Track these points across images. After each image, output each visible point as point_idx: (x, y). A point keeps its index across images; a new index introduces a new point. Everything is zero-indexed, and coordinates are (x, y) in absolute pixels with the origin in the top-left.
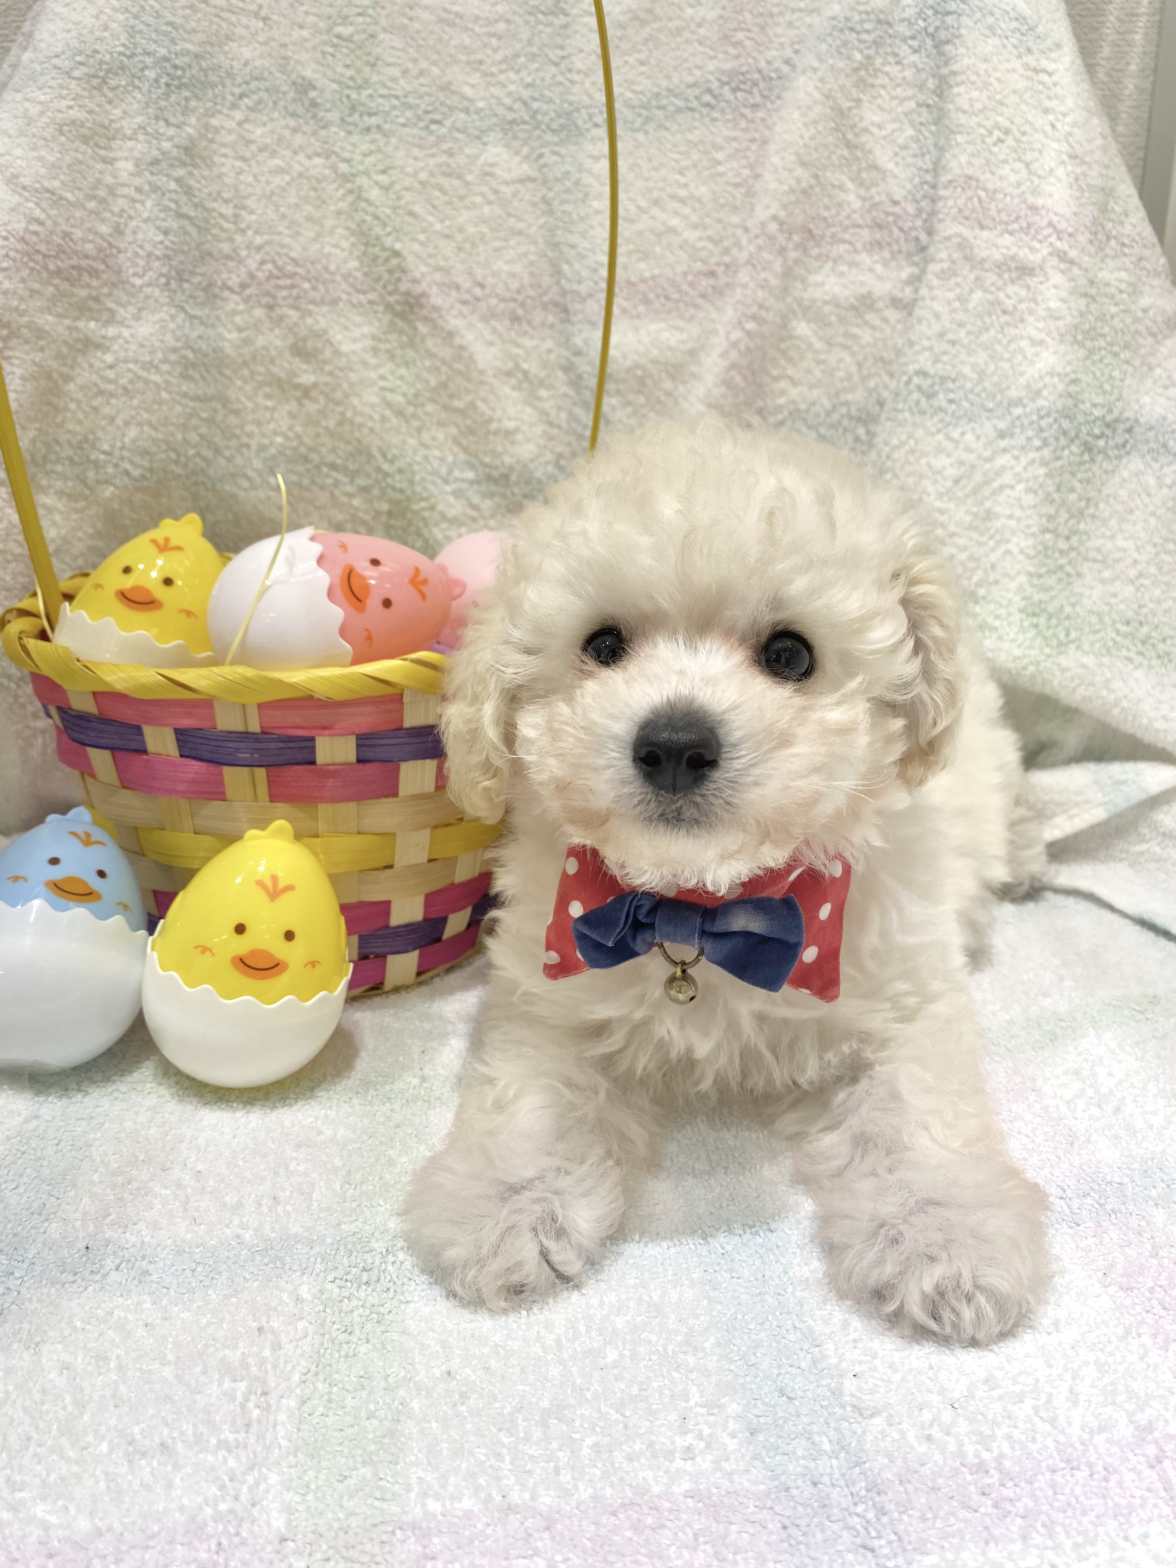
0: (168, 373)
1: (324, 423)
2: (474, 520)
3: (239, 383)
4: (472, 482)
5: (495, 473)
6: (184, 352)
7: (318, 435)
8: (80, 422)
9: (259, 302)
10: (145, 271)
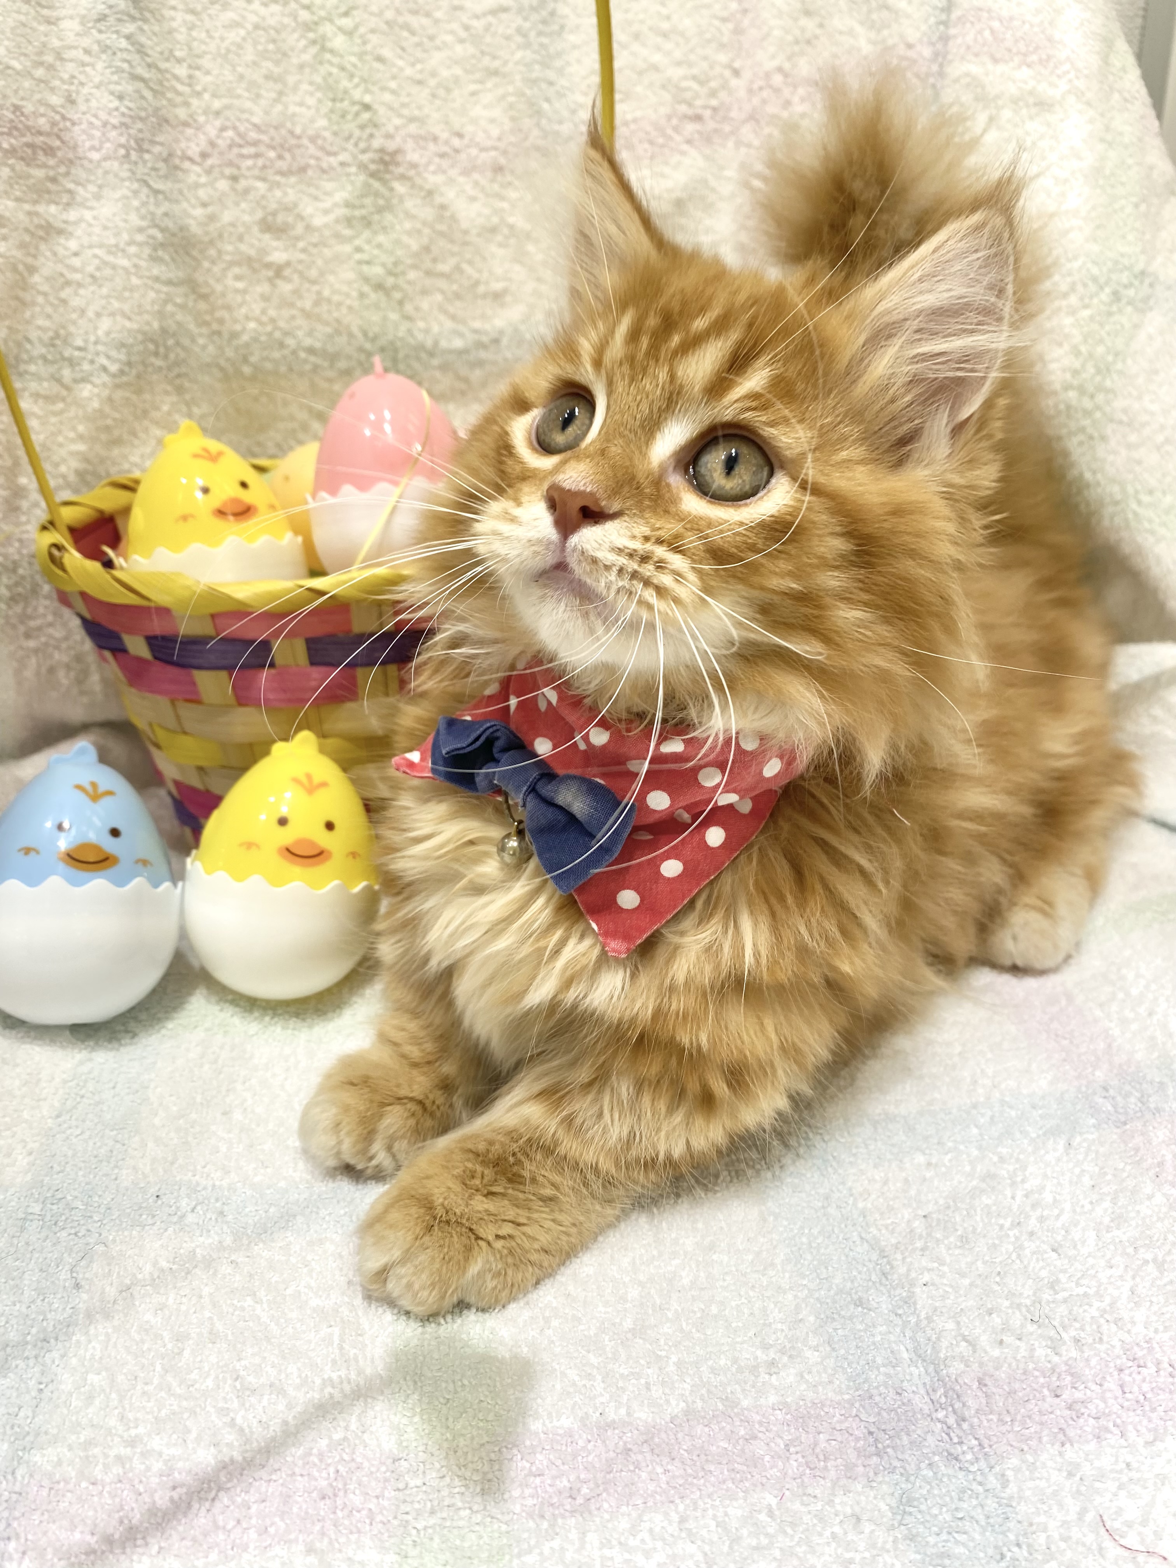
0: (137, 256)
1: (299, 304)
6: (151, 231)
8: (49, 317)
9: (222, 173)
10: (102, 143)
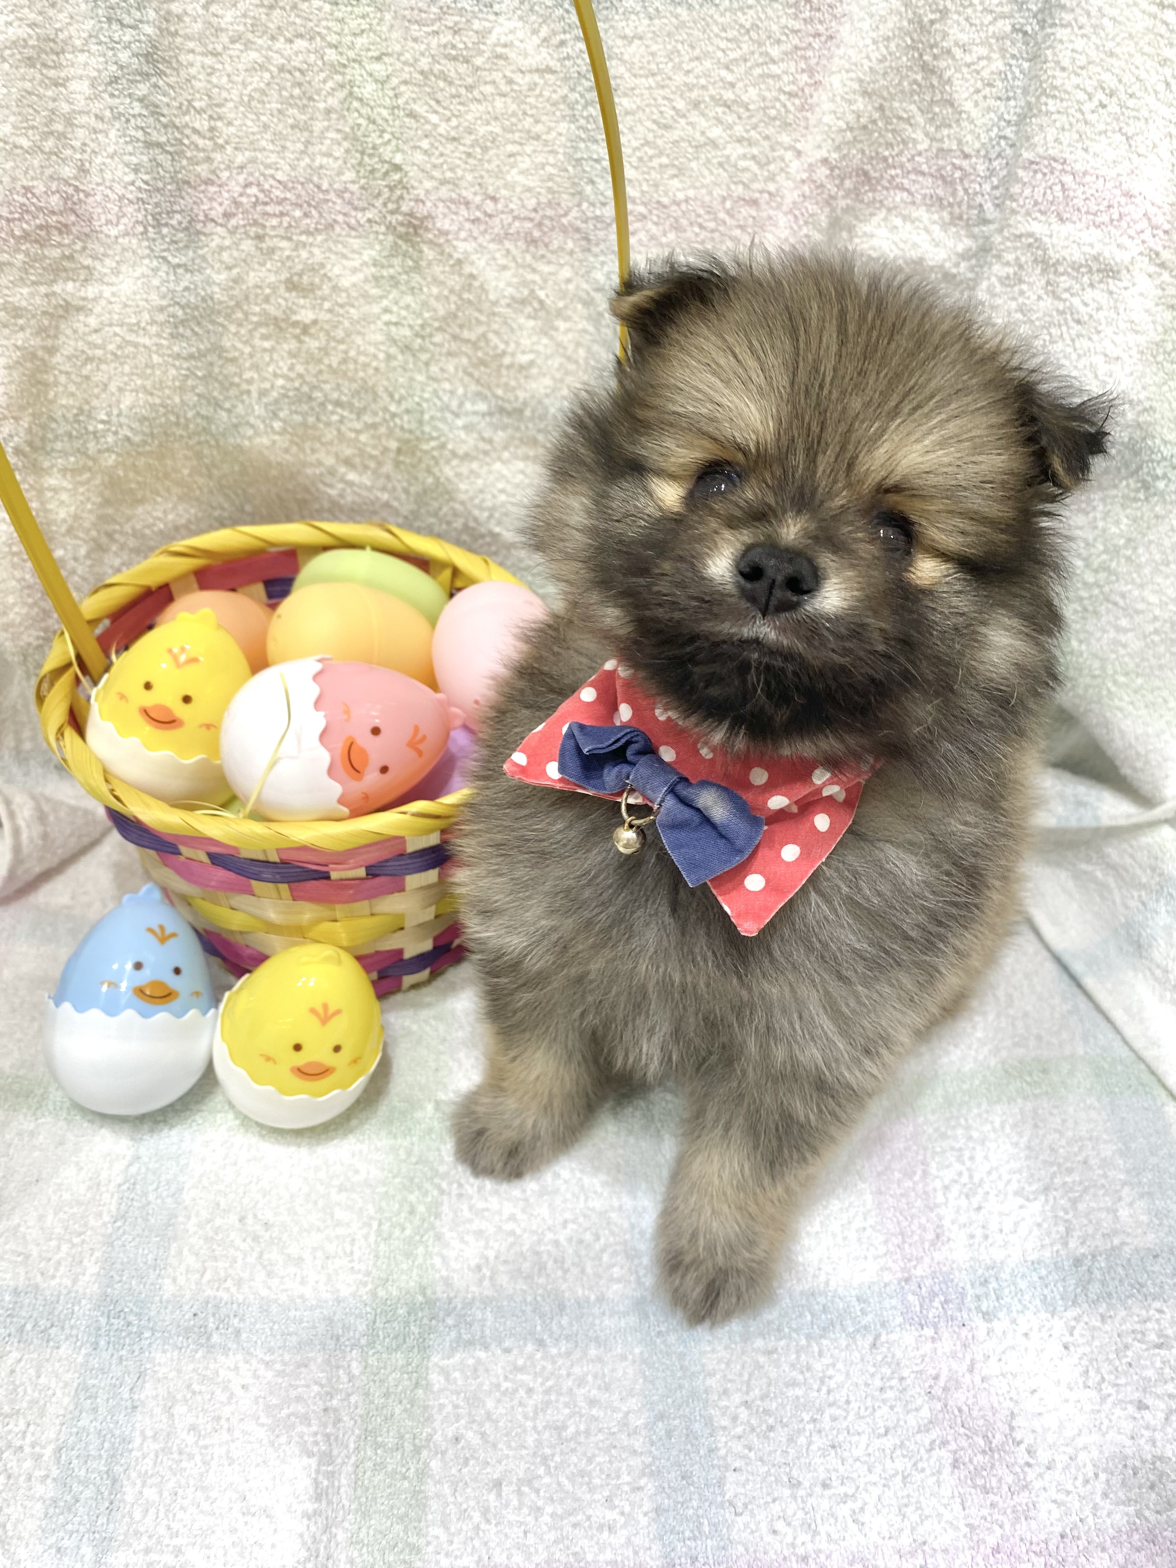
0: (158, 335)
1: (326, 361)
2: (486, 453)
3: (233, 328)
4: (484, 415)
5: (507, 406)
6: (171, 309)
7: (320, 372)
8: (72, 395)
9: (245, 233)
10: (119, 218)
